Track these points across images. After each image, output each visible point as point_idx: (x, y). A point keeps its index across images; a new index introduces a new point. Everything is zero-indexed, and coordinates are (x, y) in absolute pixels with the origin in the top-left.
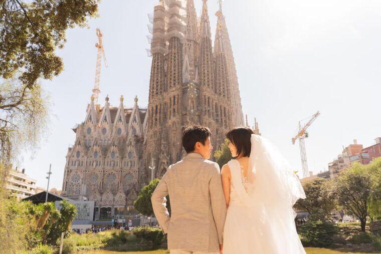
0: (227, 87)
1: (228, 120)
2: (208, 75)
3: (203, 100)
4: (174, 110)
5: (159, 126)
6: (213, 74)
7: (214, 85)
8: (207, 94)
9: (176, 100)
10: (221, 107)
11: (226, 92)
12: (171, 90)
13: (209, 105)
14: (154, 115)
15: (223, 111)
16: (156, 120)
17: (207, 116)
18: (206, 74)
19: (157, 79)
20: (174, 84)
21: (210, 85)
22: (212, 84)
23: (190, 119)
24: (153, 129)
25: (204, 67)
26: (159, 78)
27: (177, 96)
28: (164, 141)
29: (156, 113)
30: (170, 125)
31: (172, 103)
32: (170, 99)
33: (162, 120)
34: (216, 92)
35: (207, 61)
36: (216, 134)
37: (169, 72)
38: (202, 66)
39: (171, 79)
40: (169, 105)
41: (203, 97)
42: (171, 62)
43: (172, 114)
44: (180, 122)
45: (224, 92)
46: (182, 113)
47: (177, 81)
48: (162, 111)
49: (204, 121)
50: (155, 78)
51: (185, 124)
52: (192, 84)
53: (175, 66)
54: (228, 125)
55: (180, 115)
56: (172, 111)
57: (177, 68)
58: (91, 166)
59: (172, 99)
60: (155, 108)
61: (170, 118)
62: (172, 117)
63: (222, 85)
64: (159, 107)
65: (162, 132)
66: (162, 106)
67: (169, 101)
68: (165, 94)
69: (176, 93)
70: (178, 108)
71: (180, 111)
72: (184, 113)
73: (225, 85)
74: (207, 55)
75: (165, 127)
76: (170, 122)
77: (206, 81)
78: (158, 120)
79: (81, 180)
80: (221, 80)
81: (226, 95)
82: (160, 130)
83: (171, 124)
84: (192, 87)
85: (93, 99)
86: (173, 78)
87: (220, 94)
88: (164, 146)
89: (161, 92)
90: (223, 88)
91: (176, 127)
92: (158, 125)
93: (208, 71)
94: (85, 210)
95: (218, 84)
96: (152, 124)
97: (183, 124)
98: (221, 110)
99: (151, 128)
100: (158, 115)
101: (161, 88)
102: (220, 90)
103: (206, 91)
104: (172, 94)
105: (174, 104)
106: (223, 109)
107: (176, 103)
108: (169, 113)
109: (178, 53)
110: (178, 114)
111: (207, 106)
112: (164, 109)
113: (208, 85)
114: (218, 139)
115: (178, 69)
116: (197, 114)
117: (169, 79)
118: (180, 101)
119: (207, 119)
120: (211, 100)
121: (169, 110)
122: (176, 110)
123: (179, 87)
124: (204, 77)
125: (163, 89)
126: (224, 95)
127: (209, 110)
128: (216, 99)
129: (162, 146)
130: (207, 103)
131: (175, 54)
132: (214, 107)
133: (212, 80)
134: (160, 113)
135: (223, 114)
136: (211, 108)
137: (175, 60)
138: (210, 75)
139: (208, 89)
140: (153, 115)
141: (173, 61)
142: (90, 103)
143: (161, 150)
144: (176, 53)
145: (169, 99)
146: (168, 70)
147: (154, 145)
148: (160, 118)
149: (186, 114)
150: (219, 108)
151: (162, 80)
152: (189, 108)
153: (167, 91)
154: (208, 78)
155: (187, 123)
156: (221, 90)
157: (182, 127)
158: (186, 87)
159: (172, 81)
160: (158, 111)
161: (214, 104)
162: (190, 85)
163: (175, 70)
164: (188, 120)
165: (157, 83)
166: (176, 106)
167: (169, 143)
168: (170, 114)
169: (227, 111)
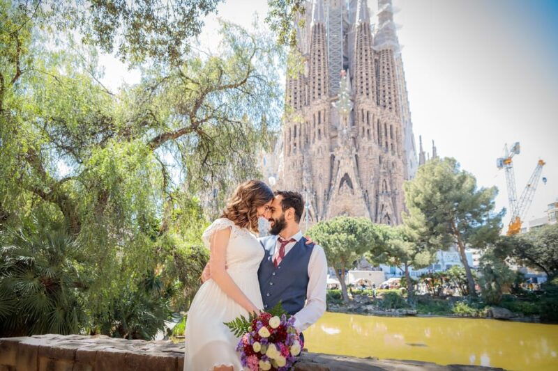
0: (395, 96)
1: (395, 143)
2: (367, 79)
3: (361, 115)
4: (319, 130)
5: (299, 154)
6: (374, 78)
7: (375, 93)
8: (366, 108)
9: (322, 117)
10: (385, 125)
11: (393, 103)
12: (315, 103)
13: (368, 123)
14: (292, 138)
15: (389, 131)
16: (295, 145)
17: (366, 138)
18: (364, 78)
19: (296, 88)
20: (319, 94)
21: (371, 95)
22: (373, 92)
23: (342, 143)
24: (291, 157)
25: (361, 69)
26: (298, 87)
27: (322, 112)
28: (307, 173)
29: (295, 136)
30: (314, 152)
31: (317, 122)
32: (314, 115)
33: (303, 145)
34: (378, 104)
35: (366, 60)
36: (378, 163)
37: (312, 78)
38: (359, 66)
39: (314, 87)
40: (312, 124)
41: (360, 112)
42: (314, 63)
43: (317, 137)
44: (327, 148)
45: (390, 103)
46: (330, 135)
47: (322, 89)
48: (303, 133)
49: (362, 145)
50: (293, 87)
51: (336, 149)
52: (344, 93)
53: (319, 69)
54: (396, 150)
55: (328, 137)
56: (317, 133)
57: (322, 72)
59: (317, 116)
60: (293, 129)
61: (314, 142)
62: (316, 140)
63: (387, 93)
64: (298, 127)
65: (303, 162)
66: (303, 126)
67: (312, 119)
68: (306, 109)
69: (321, 107)
70: (324, 128)
71: (327, 132)
72: (333, 134)
73: (393, 93)
74: (366, 51)
75: (308, 154)
76: (314, 148)
77: (365, 88)
78: (298, 145)
80: (387, 87)
81: (394, 107)
82: (301, 158)
83: (316, 151)
84: (344, 97)
86: (317, 86)
87: (385, 106)
88: (307, 180)
89: (301, 106)
90: (390, 98)
91: (322, 154)
92: (298, 152)
93: (367, 74)
95: (381, 93)
96: (290, 150)
97: (331, 150)
98: (386, 129)
99: (289, 156)
100: (297, 138)
101: (301, 101)
102: (384, 101)
103: (364, 102)
104: (315, 109)
105: (319, 123)
106: (388, 127)
107: (322, 121)
108: (312, 135)
110: (326, 136)
111: (365, 124)
112: (305, 130)
113: (367, 94)
114: (382, 170)
116: (352, 135)
117: (311, 88)
118: (327, 118)
119: (366, 143)
120: (371, 116)
121: (312, 132)
122: (322, 131)
123: (325, 99)
124: (362, 82)
125: (303, 102)
126: (390, 108)
127: (368, 131)
128: (379, 114)
129: (305, 179)
130: (365, 119)
131: (319, 51)
132: (376, 125)
133: (373, 87)
134: (300, 135)
135: (389, 135)
136: (372, 127)
137: (319, 60)
138: (370, 79)
139: (367, 100)
140: (290, 138)
141: (317, 61)
143: (303, 185)
144: (322, 50)
145: (312, 116)
146: (309, 75)
147: (293, 179)
148: (300, 142)
149: (336, 136)
150: (383, 126)
151: (302, 88)
152: (340, 128)
153: (309, 104)
154: (367, 84)
155: (338, 148)
156: (386, 101)
157: (330, 154)
159: (316, 91)
160: (298, 133)
161: (376, 120)
162: (342, 95)
163: (319, 75)
164: (340, 145)
165: (295, 93)
166: (322, 126)
167: (312, 177)
168: (314, 137)
169: (394, 130)
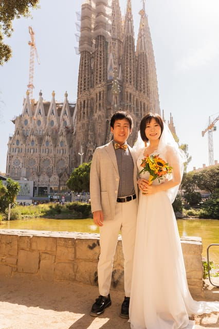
0: (147, 84)
2: (130, 72)
3: (126, 96)
4: (100, 104)
5: (86, 119)
6: (135, 72)
7: (135, 82)
8: (129, 91)
9: (102, 96)
10: (141, 102)
11: (146, 89)
12: (97, 86)
13: (130, 101)
14: (82, 109)
15: (143, 106)
16: (84, 113)
17: (128, 111)
18: (129, 72)
19: (85, 76)
20: (100, 81)
21: (132, 83)
22: (134, 81)
24: (81, 122)
26: (87, 76)
27: (102, 92)
28: (91, 132)
29: (84, 108)
30: (96, 118)
31: (98, 99)
33: (89, 114)
34: (137, 88)
35: (130, 60)
36: (136, 127)
37: (95, 70)
38: (126, 64)
39: (97, 76)
40: (95, 100)
41: (126, 93)
42: (97, 60)
43: (98, 108)
44: (105, 116)
45: (144, 89)
46: (106, 108)
47: (102, 78)
48: (89, 106)
50: (83, 75)
52: (116, 80)
53: (100, 64)
55: (105, 109)
56: (98, 106)
57: (102, 66)
58: (29, 153)
59: (98, 95)
60: (83, 103)
61: (96, 112)
62: (98, 111)
63: (142, 82)
64: (86, 102)
65: (89, 124)
66: (89, 101)
67: (95, 97)
68: (91, 90)
69: (101, 89)
70: (103, 103)
71: (105, 105)
72: (108, 107)
73: (146, 82)
74: (130, 54)
75: (92, 120)
76: (96, 116)
77: (129, 78)
78: (86, 114)
79: (21, 164)
80: (142, 78)
81: (146, 91)
82: (88, 122)
84: (115, 84)
85: (28, 94)
86: (99, 76)
87: (141, 91)
88: (91, 136)
89: (88, 88)
90: (144, 85)
91: (101, 120)
93: (130, 69)
94: (26, 188)
95: (139, 82)
96: (81, 117)
97: (107, 118)
98: (141, 105)
99: (80, 120)
100: (86, 109)
101: (88, 85)
102: (141, 87)
103: (128, 87)
104: (98, 90)
105: (100, 99)
106: (142, 104)
107: (102, 99)
108: (95, 107)
109: (104, 51)
110: (103, 108)
111: (129, 101)
112: (91, 104)
113: (130, 82)
115: (104, 66)
116: (120, 108)
117: (95, 76)
118: (105, 97)
120: (132, 96)
121: (95, 105)
122: (101, 105)
123: (104, 84)
124: (127, 74)
125: (90, 86)
126: (144, 92)
127: (130, 106)
128: (137, 95)
129: (89, 136)
130: (129, 98)
131: (101, 52)
132: (135, 103)
133: (134, 78)
134: (87, 107)
135: (143, 109)
136: (132, 104)
137: (101, 58)
138: (132, 72)
139: (130, 86)
140: (81, 108)
141: (99, 59)
142: (25, 98)
143: (88, 140)
144: (102, 52)
145: (95, 95)
146: (94, 67)
147: (82, 136)
148: (87, 112)
149: (110, 109)
150: (139, 103)
151: (89, 76)
152: (113, 103)
153: (93, 87)
154: (130, 76)
156: (142, 87)
157: (106, 120)
158: (111, 83)
159: (98, 78)
160: (86, 106)
161: (135, 99)
162: (114, 82)
163: (100, 68)
165: (85, 79)
166: (101, 101)
167: (95, 134)
168: (96, 109)
169: (146, 106)
